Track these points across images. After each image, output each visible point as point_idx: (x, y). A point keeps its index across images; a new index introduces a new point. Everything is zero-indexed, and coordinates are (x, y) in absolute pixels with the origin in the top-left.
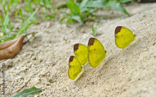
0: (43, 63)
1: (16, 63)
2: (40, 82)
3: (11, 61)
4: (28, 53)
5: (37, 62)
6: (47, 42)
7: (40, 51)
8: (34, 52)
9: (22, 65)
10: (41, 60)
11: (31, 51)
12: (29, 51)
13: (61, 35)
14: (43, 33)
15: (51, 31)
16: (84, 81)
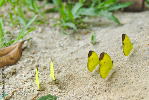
0: (47, 70)
1: (19, 69)
2: (52, 89)
3: (14, 68)
4: (29, 59)
5: (41, 69)
6: (44, 48)
7: (40, 57)
8: (35, 59)
9: (27, 72)
10: (44, 67)
11: (31, 57)
12: (29, 57)
13: (55, 41)
14: (37, 39)
15: (44, 37)
16: (96, 88)
